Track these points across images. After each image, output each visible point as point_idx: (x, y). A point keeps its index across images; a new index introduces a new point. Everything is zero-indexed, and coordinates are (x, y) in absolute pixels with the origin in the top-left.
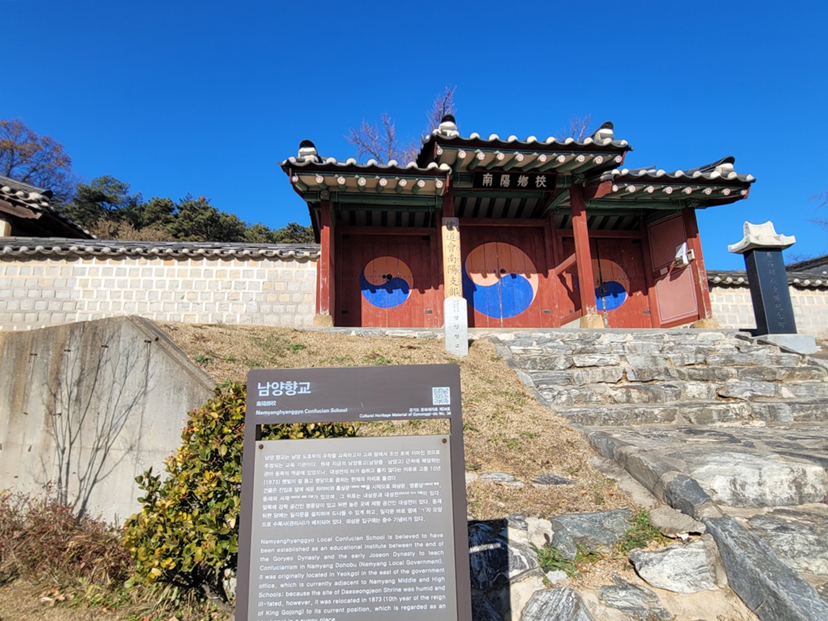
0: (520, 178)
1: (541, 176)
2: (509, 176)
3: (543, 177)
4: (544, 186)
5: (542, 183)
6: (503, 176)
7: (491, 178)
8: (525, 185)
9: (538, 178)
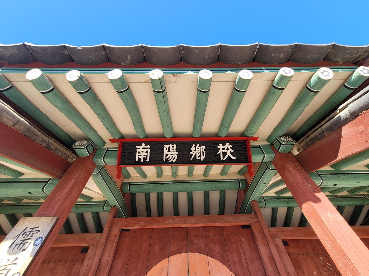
0: (193, 148)
1: (224, 144)
2: (175, 146)
3: (227, 145)
4: (233, 158)
5: (229, 154)
6: (166, 146)
7: (149, 150)
8: (203, 158)
9: (220, 146)
